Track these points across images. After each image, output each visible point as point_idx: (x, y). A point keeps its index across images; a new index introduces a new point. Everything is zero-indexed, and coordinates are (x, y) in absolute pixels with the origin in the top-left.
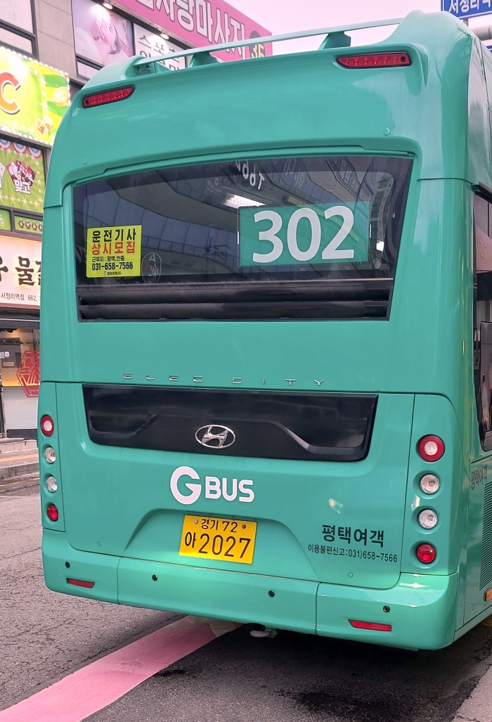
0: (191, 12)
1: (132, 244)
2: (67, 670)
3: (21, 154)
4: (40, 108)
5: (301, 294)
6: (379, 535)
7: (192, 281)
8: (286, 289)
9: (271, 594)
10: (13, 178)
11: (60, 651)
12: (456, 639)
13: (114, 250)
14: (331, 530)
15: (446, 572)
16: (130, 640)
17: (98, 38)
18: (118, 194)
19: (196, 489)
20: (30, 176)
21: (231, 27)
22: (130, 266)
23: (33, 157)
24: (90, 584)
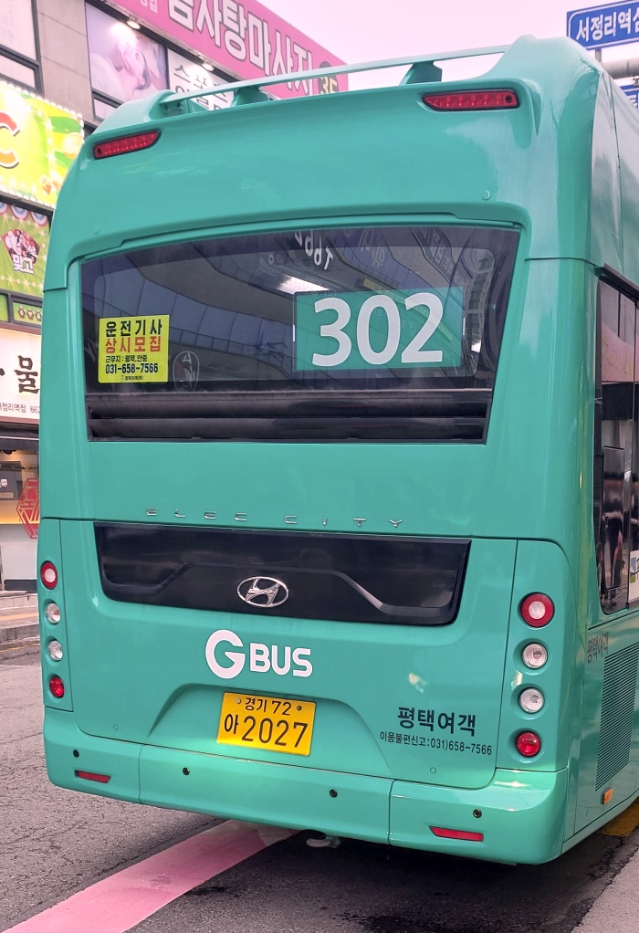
0: (243, 35)
1: (156, 340)
2: (75, 886)
3: (21, 221)
4: (46, 161)
5: (374, 407)
6: (470, 721)
7: (233, 389)
8: (356, 401)
9: (333, 793)
10: (11, 252)
11: (68, 863)
12: (564, 851)
13: (133, 347)
14: (409, 713)
15: (553, 768)
16: (156, 849)
17: (121, 68)
18: (142, 273)
19: (239, 659)
20: (32, 250)
21: (295, 55)
22: (154, 368)
23: (36, 225)
24: (104, 779)
